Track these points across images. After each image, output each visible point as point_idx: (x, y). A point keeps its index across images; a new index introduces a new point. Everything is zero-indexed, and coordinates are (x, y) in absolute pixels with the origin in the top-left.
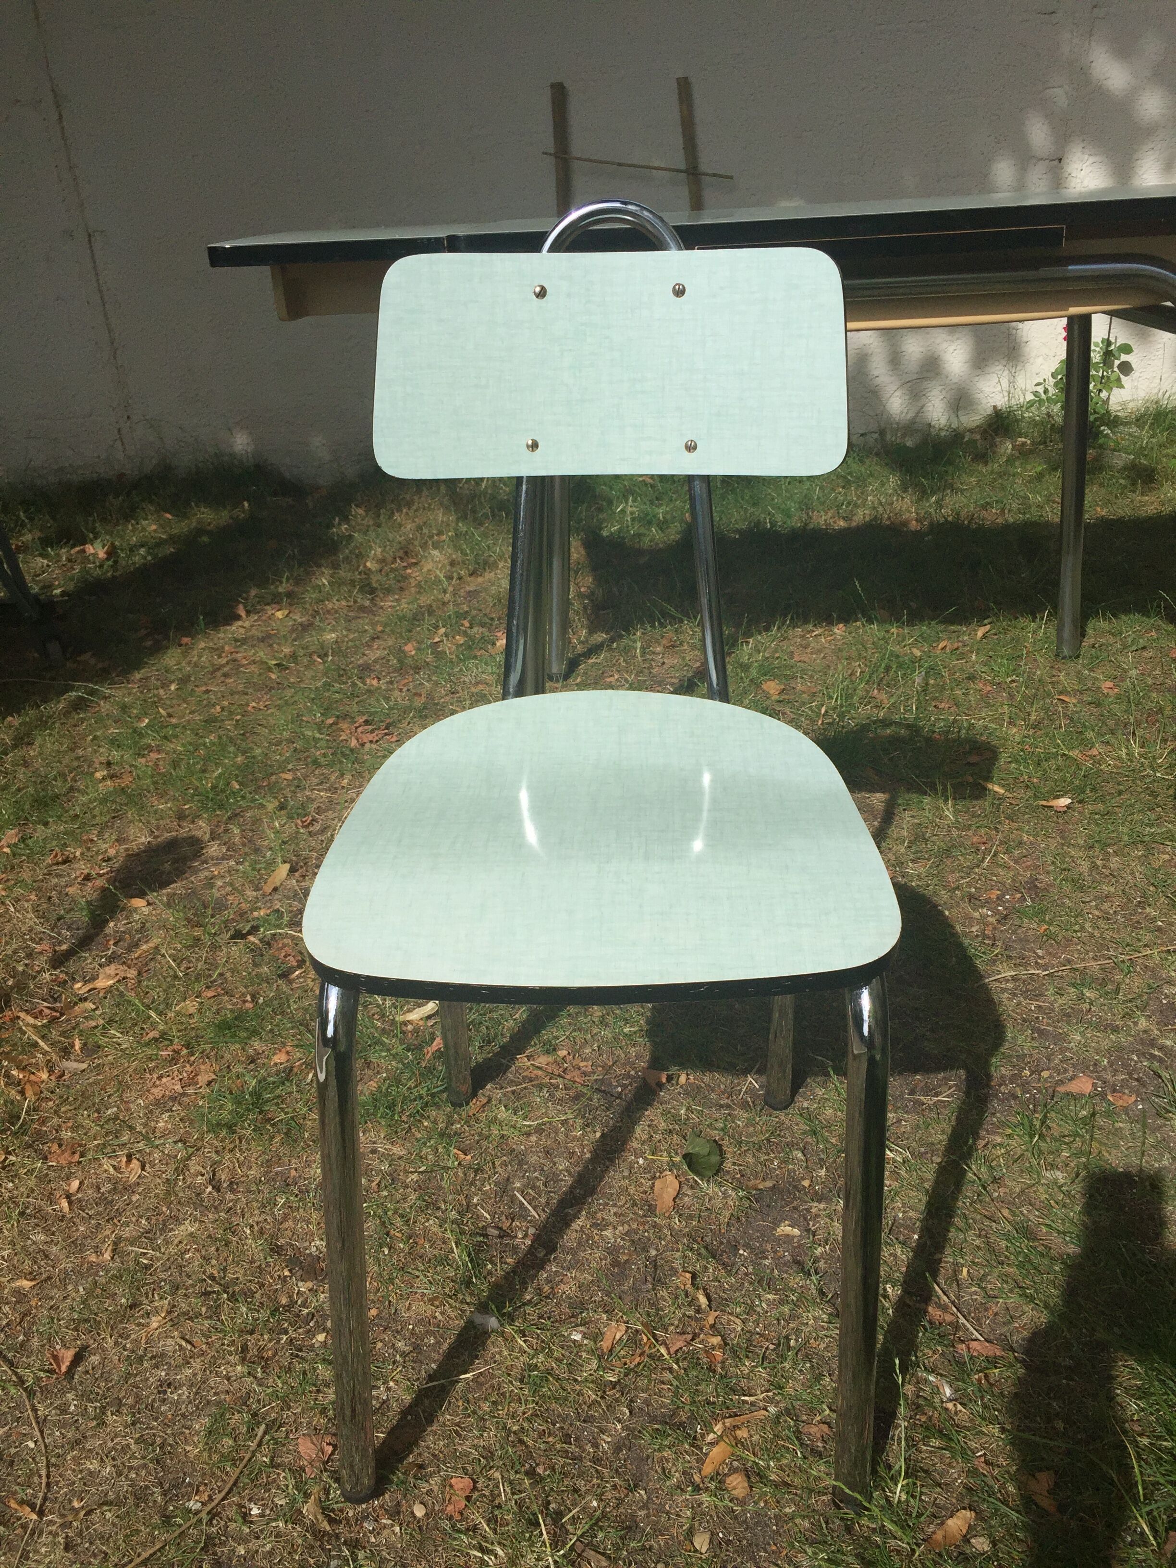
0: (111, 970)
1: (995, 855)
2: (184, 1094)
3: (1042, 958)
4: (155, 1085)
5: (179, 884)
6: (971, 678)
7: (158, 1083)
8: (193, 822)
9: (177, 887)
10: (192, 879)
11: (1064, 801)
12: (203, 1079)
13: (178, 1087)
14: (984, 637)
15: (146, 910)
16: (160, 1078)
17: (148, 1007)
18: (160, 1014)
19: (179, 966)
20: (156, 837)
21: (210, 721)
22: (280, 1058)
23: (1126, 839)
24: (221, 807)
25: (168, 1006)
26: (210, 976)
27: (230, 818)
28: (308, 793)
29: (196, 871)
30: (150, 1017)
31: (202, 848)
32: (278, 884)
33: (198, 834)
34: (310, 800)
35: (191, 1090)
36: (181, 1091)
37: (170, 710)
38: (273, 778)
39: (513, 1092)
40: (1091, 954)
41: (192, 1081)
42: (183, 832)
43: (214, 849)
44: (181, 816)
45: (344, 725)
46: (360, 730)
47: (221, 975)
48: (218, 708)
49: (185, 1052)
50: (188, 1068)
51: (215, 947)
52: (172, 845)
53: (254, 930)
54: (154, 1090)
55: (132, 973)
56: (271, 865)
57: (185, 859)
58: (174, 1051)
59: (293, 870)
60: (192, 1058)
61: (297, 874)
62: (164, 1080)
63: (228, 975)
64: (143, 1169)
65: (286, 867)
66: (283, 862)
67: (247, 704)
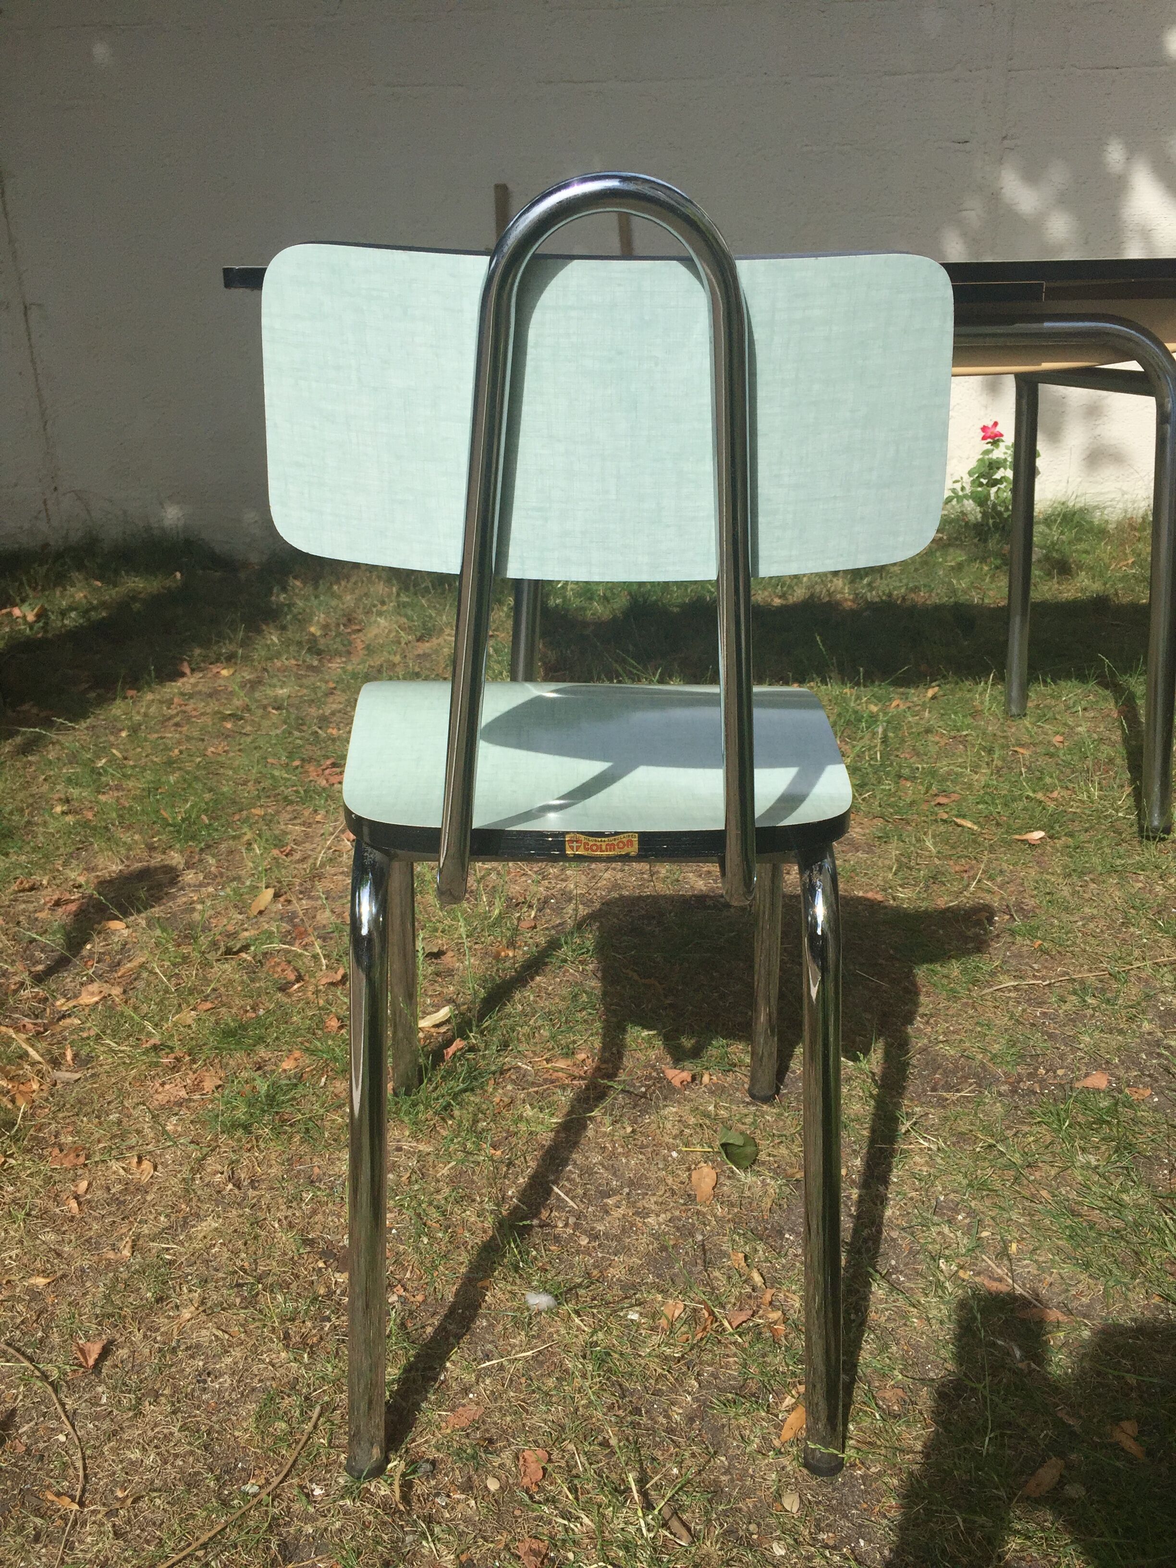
0: (94, 987)
1: (979, 881)
2: (190, 1100)
3: (1038, 971)
4: (157, 1092)
5: (156, 909)
6: (928, 731)
7: (160, 1089)
8: (164, 853)
9: (156, 911)
10: (170, 904)
11: (1038, 835)
12: (209, 1085)
13: (183, 1093)
14: (934, 698)
15: (126, 932)
16: (163, 1084)
17: (143, 1018)
18: (156, 1025)
19: (169, 981)
20: (128, 866)
21: (170, 763)
22: (288, 1065)
23: (1100, 868)
24: (193, 838)
25: (164, 1018)
26: (203, 991)
27: (202, 850)
28: (283, 827)
29: (174, 898)
30: (144, 1028)
31: (178, 876)
32: (262, 908)
33: (174, 863)
34: (285, 833)
35: (197, 1097)
36: (187, 1097)
37: (125, 754)
38: (245, 813)
39: (537, 1092)
40: (1086, 967)
41: (198, 1086)
42: (153, 863)
43: (190, 877)
44: (151, 848)
45: (311, 768)
46: (327, 772)
47: (214, 990)
48: (176, 751)
49: (187, 1059)
50: (191, 1075)
51: (206, 965)
52: (144, 874)
53: (245, 948)
54: (156, 1096)
55: (116, 991)
56: (254, 890)
57: (160, 886)
58: (176, 1058)
59: (277, 896)
60: (195, 1066)
61: (282, 899)
62: (167, 1087)
63: (222, 990)
64: (155, 1169)
65: (270, 892)
66: (267, 887)
67: (206, 749)
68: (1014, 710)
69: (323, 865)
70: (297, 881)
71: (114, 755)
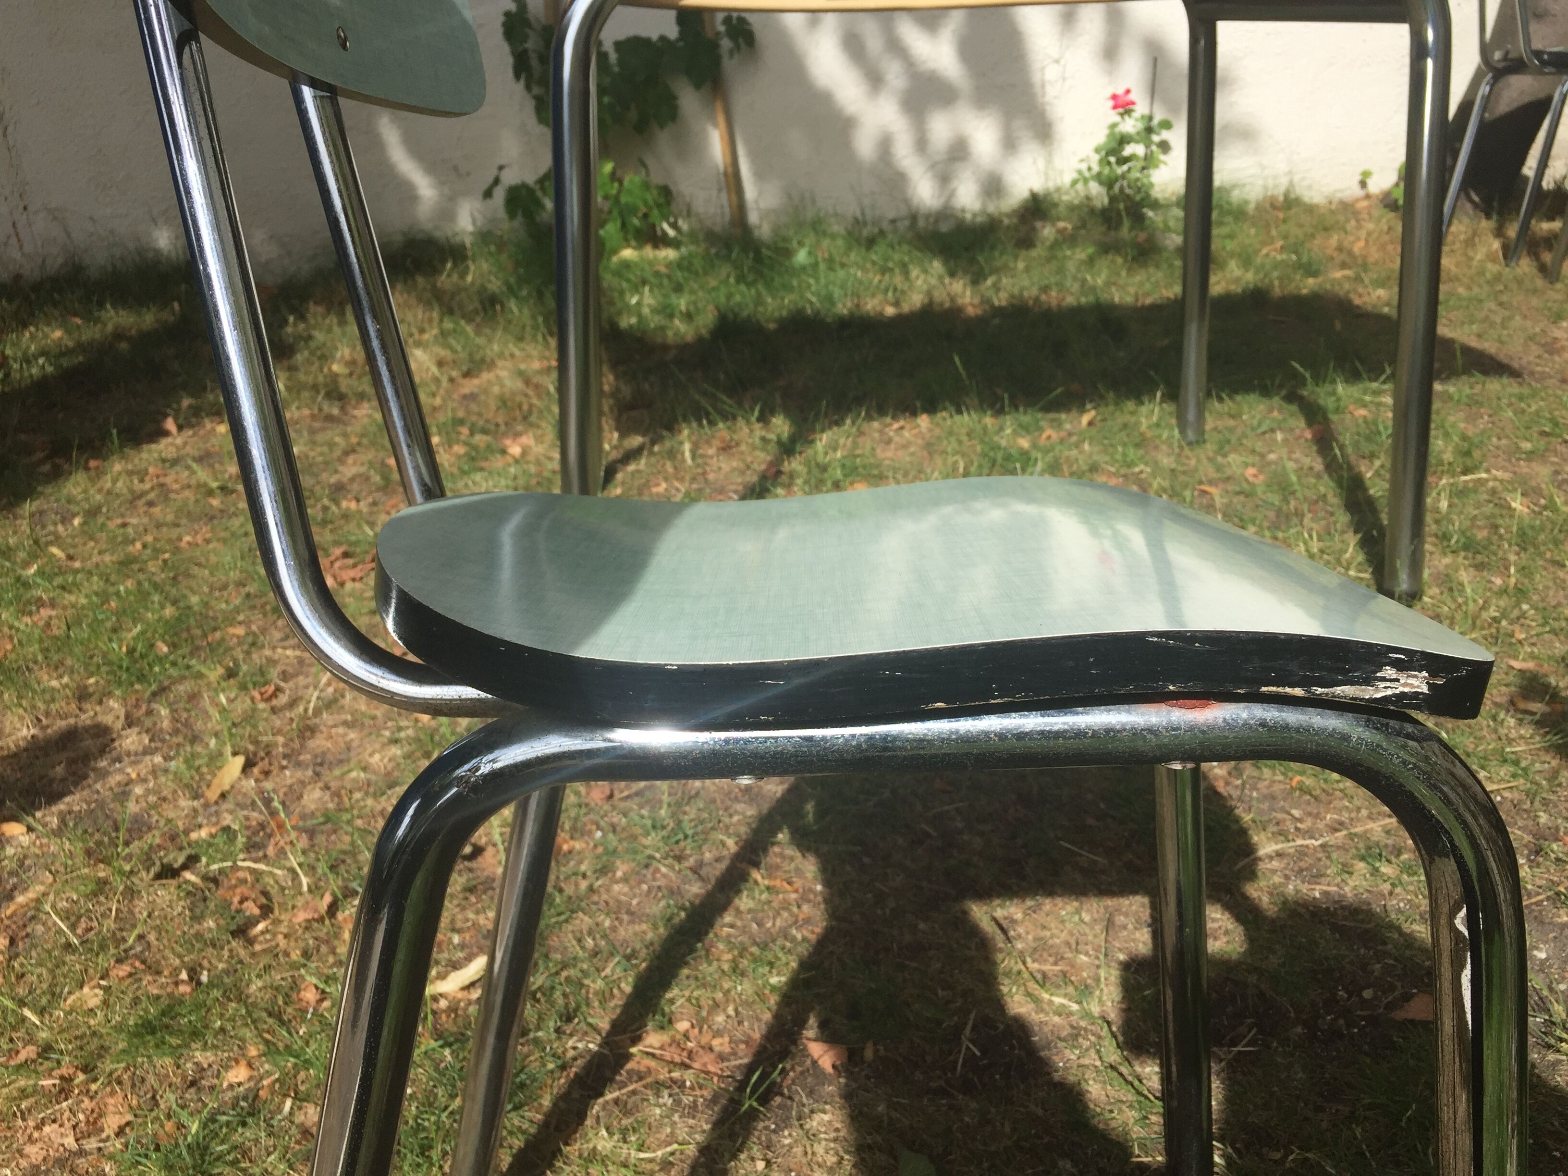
2: (81, 1153)
3: (1300, 820)
4: (31, 1140)
5: (77, 797)
7: (36, 1135)
8: (100, 702)
9: (74, 801)
10: (98, 786)
12: (111, 1123)
13: (70, 1141)
14: (1090, 424)
15: (25, 840)
16: (39, 1127)
17: (22, 1003)
18: (41, 1012)
19: (73, 927)
20: (44, 728)
21: (126, 564)
22: (238, 1074)
24: (142, 678)
25: (55, 996)
26: (124, 940)
27: (154, 694)
28: (267, 654)
29: (103, 774)
30: (24, 1019)
31: (113, 740)
32: (227, 787)
33: (107, 719)
34: (272, 662)
35: (91, 1144)
36: (74, 1146)
37: (71, 551)
38: (218, 635)
39: (616, 1101)
40: (1364, 812)
41: (94, 1127)
42: (85, 719)
43: (131, 740)
44: (82, 695)
46: (337, 565)
47: (141, 937)
48: (138, 545)
49: (81, 1077)
50: (87, 1103)
51: (131, 893)
52: (70, 736)
53: (192, 861)
54: (29, 1149)
56: (216, 760)
57: (86, 759)
58: (62, 1078)
59: (248, 766)
60: (94, 1087)
61: (256, 770)
62: (47, 1129)
63: (152, 937)
65: (240, 760)
66: (235, 754)
67: (180, 539)
68: (1191, 435)
69: (317, 712)
70: (281, 740)
71: (54, 555)
